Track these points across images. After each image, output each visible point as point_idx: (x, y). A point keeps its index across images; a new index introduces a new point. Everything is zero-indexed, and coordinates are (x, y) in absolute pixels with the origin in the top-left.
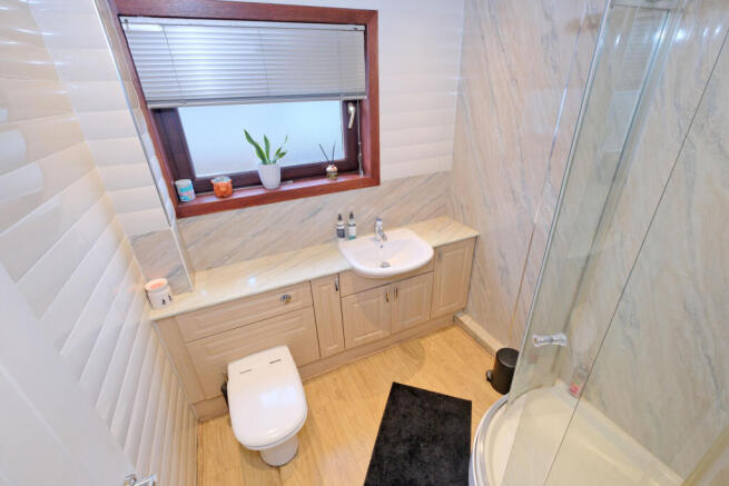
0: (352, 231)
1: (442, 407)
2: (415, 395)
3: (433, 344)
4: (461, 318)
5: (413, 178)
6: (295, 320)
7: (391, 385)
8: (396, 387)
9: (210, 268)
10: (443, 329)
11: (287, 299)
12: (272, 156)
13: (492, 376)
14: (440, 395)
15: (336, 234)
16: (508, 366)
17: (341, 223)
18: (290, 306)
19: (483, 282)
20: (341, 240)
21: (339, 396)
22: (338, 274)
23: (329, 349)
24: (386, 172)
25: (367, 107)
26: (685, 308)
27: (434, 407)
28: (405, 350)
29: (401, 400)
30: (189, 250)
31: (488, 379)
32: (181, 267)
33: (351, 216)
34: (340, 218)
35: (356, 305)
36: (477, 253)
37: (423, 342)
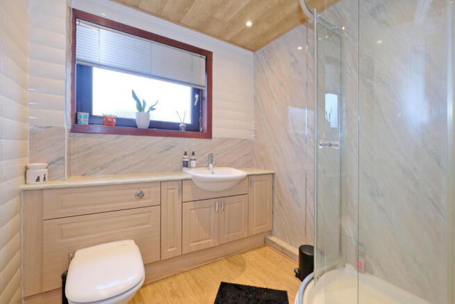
0: (193, 163)
1: (263, 297)
2: (240, 289)
3: (251, 257)
4: (270, 238)
5: (233, 139)
6: (144, 215)
7: (220, 284)
8: (223, 285)
9: (84, 175)
10: (259, 248)
11: (141, 196)
12: (146, 110)
13: (299, 271)
14: (261, 288)
15: (182, 164)
16: (309, 254)
17: (186, 157)
18: (143, 202)
19: (281, 205)
20: (185, 168)
21: (174, 294)
22: (182, 180)
23: (169, 252)
24: (216, 132)
25: (205, 95)
26: (404, 171)
27: (257, 297)
28: (229, 261)
29: (228, 294)
30: (72, 157)
31: (296, 276)
32: (64, 158)
33: (193, 154)
34: (186, 154)
35: (193, 211)
36: (275, 185)
37: (243, 256)
